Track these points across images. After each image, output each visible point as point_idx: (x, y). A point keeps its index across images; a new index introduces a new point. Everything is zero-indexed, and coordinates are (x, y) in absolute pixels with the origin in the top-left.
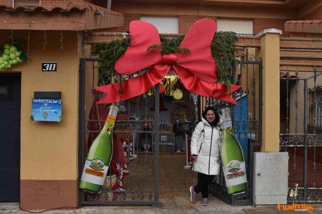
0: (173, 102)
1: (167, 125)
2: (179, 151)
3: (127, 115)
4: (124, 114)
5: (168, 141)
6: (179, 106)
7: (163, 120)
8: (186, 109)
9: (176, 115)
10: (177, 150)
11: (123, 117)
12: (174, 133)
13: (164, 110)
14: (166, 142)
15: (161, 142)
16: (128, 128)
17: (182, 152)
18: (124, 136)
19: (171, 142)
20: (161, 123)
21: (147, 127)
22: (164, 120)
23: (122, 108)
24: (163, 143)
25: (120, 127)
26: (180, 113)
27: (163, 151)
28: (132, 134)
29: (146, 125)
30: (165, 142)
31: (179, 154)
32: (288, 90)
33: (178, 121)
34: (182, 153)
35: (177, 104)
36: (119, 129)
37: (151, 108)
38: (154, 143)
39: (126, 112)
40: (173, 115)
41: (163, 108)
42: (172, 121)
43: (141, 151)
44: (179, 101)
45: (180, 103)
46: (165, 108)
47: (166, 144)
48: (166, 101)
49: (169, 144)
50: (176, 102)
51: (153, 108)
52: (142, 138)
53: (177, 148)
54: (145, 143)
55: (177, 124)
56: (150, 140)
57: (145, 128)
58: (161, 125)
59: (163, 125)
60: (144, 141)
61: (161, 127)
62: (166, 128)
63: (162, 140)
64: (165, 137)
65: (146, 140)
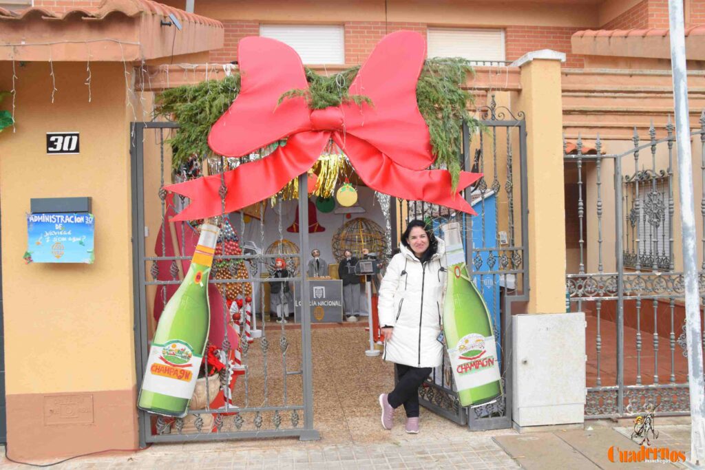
0: (336, 212)
1: (324, 263)
2: (352, 319)
3: (237, 244)
4: (231, 243)
5: (329, 298)
6: (350, 220)
7: (315, 251)
8: (365, 227)
9: (343, 240)
10: (349, 316)
11: (228, 249)
12: (341, 279)
13: (317, 231)
14: (324, 300)
15: (314, 300)
16: (240, 273)
17: (359, 320)
18: (233, 291)
19: (334, 300)
20: (312, 258)
21: (281, 269)
22: (319, 252)
23: (227, 229)
24: (317, 304)
25: (224, 271)
26: (352, 236)
27: (319, 319)
28: (249, 285)
29: (280, 264)
30: (322, 299)
31: (353, 324)
32: (582, 181)
33: (348, 253)
34: (360, 322)
35: (345, 215)
36: (221, 274)
37: (289, 226)
38: (298, 304)
39: (235, 237)
40: (337, 241)
41: (315, 226)
42: (336, 253)
43: (269, 321)
44: (350, 210)
45: (351, 215)
46: (319, 225)
47: (324, 304)
48: (322, 211)
49: (330, 303)
50: (343, 213)
51: (294, 226)
52: (272, 292)
53: (348, 311)
54: (279, 304)
55: (347, 260)
56: (290, 298)
57: (278, 272)
58: (312, 263)
59: (318, 263)
60: (277, 299)
61: (312, 268)
62: (322, 269)
63: (316, 296)
64: (322, 289)
65: (281, 296)
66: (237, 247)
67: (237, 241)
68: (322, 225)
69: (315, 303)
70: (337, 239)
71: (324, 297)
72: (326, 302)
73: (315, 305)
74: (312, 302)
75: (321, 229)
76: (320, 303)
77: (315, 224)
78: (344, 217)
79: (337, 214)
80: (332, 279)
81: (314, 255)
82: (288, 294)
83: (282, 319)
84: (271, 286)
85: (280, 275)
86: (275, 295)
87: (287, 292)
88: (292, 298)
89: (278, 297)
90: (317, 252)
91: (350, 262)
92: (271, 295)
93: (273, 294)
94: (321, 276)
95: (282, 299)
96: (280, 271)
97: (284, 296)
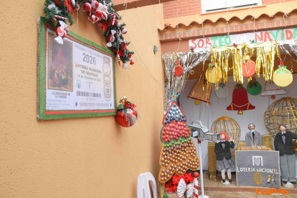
0: (263, 94)
2: (290, 186)
3: (185, 124)
4: (179, 123)
5: (266, 166)
6: (274, 100)
7: (252, 125)
10: (286, 182)
11: (176, 129)
12: (276, 150)
13: (249, 109)
14: (262, 167)
15: (254, 167)
16: (188, 150)
17: (295, 187)
18: (181, 167)
19: (271, 168)
21: (224, 141)
22: (254, 126)
23: (174, 110)
24: (256, 170)
25: (172, 150)
26: (284, 112)
27: (258, 183)
28: (197, 160)
29: (223, 136)
30: (260, 166)
33: (283, 128)
35: (270, 97)
36: (169, 152)
37: (228, 105)
38: (239, 170)
39: (183, 118)
40: (269, 117)
41: (247, 105)
42: (268, 126)
43: (216, 180)
44: (274, 93)
45: (275, 96)
46: (250, 105)
47: (262, 171)
48: (252, 94)
49: (268, 171)
50: (268, 95)
51: (232, 106)
52: (217, 159)
53: (284, 178)
54: (223, 169)
55: (282, 134)
56: (233, 164)
57: (222, 143)
58: (248, 135)
59: (253, 134)
60: (221, 164)
61: (248, 138)
62: (257, 140)
63: (255, 164)
64: (260, 158)
65: (225, 163)
66: (185, 127)
67: (185, 121)
68: (252, 105)
69: (254, 170)
70: (268, 115)
71: (262, 165)
72: (264, 169)
73: (254, 171)
74: (251, 169)
75: (252, 107)
76: (259, 170)
77: (247, 104)
78: (269, 98)
79: (264, 96)
80: (268, 150)
81: (250, 128)
82: (231, 161)
83: (226, 181)
84: (217, 154)
85: (223, 145)
86: (220, 161)
87: (229, 159)
88: (234, 164)
89: (222, 163)
90: (253, 126)
91: (285, 136)
92: (217, 161)
93: (218, 161)
94: (258, 146)
95: (225, 164)
96: (223, 142)
97: (227, 162)
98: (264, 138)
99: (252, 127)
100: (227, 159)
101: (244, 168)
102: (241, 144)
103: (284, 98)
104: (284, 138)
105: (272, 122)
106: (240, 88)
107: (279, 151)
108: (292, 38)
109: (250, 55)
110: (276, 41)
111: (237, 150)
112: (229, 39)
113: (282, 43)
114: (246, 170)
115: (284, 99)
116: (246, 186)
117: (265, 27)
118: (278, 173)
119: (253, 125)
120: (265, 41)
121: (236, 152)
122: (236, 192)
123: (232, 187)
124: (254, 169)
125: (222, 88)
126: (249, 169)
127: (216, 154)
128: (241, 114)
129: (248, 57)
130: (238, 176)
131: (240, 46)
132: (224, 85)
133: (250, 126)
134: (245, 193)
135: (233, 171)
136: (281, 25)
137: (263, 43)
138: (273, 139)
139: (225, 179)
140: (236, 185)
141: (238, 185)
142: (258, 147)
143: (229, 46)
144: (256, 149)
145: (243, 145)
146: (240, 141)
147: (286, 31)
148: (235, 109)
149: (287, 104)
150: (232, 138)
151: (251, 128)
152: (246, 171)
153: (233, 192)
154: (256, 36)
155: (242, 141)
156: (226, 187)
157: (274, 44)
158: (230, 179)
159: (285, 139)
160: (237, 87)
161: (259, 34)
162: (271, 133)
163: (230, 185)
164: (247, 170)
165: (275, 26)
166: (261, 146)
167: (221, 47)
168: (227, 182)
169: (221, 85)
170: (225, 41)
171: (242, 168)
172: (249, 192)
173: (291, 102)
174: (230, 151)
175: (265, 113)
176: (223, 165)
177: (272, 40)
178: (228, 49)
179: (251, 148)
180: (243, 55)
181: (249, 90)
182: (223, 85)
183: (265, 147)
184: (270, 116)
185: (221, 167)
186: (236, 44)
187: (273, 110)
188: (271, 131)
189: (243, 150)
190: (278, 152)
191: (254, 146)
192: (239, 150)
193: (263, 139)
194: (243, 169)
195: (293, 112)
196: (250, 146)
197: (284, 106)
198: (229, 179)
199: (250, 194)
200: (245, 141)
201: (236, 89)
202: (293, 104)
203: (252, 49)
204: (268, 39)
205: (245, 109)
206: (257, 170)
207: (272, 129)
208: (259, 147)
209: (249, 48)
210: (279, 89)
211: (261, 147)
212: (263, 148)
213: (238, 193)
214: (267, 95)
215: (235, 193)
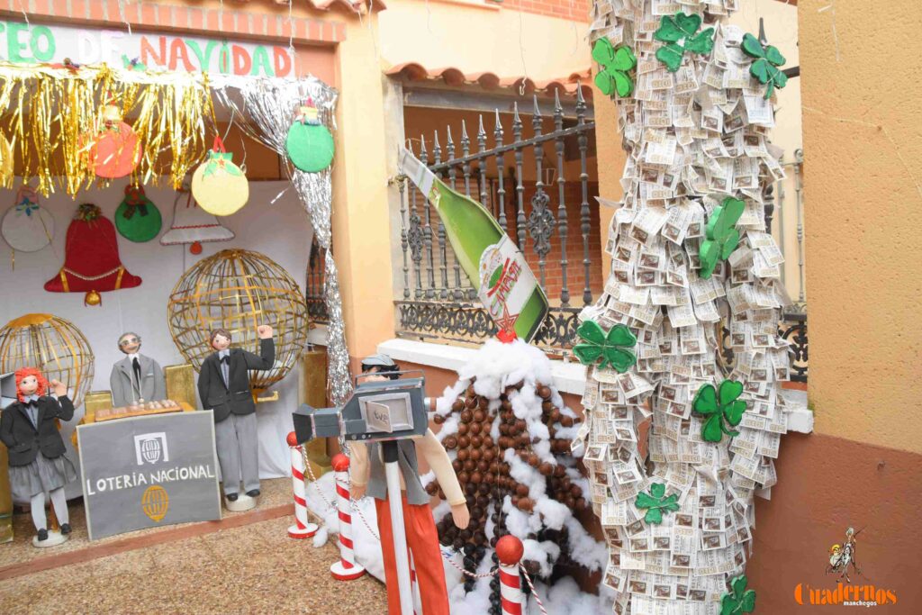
0: (166, 240)
1: (153, 366)
2: (244, 502)
5: (180, 460)
6: (198, 259)
7: (129, 338)
9: (201, 304)
10: (233, 497)
12: (205, 408)
13: (123, 286)
14: (166, 466)
15: (141, 469)
17: (258, 503)
19: (194, 462)
20: (121, 356)
21: (35, 398)
22: (137, 339)
24: (148, 479)
26: (226, 294)
27: (157, 518)
29: (30, 383)
30: (161, 465)
31: (249, 518)
33: (221, 340)
35: (188, 247)
37: (51, 276)
38: (93, 487)
40: (184, 310)
41: (117, 273)
42: (181, 339)
43: (11, 539)
44: (197, 236)
45: (203, 245)
46: (126, 272)
47: (168, 478)
48: (131, 239)
49: (184, 473)
50: (182, 241)
51: (63, 278)
52: (12, 465)
53: (230, 486)
54: (36, 495)
55: (221, 358)
56: (70, 473)
57: (27, 406)
58: (120, 369)
59: (136, 366)
60: (29, 478)
61: (121, 379)
62: (150, 382)
63: (143, 459)
64: (159, 439)
65: (41, 473)
68: (134, 272)
69: (142, 478)
70: (182, 304)
71: (166, 459)
72: (172, 470)
73: (142, 482)
74: (134, 477)
75: (132, 281)
76: (156, 476)
77: (116, 270)
78: (184, 251)
79: (168, 244)
80: (182, 411)
81: (125, 349)
82: (62, 462)
83: (50, 534)
84: (9, 447)
85: (33, 414)
86: (24, 472)
87: (57, 457)
88: (75, 472)
89: (32, 477)
90: (134, 340)
91: (228, 363)
92: (10, 472)
93: (17, 470)
94: (151, 403)
95: (43, 479)
96: (32, 402)
97: (51, 470)
98: (169, 376)
99: (131, 344)
100: (50, 458)
101: (110, 480)
102: (99, 401)
103: (225, 251)
104: (225, 369)
105: (191, 324)
106: (92, 218)
107: (212, 411)
108: (251, 72)
109: (122, 108)
110: (206, 73)
111: (84, 423)
112: (49, 39)
113: (220, 82)
114: (118, 482)
115: (227, 254)
116: (121, 535)
117: (174, 23)
118: (212, 476)
119: (133, 337)
120: (173, 66)
121: (80, 429)
122: (87, 564)
123: (73, 550)
124: (141, 475)
125: (25, 215)
126: (127, 478)
127: (6, 448)
128: (94, 303)
129: (114, 114)
130: (90, 510)
131: (87, 70)
132: (36, 205)
133: (126, 342)
134: (118, 559)
135: (73, 496)
136: (221, 28)
137: (165, 72)
138: (196, 376)
139: (45, 528)
140: (88, 538)
141: (94, 539)
142: (152, 407)
143: (47, 65)
144: (146, 412)
145: (105, 405)
146: (95, 393)
147: (235, 49)
148: (76, 286)
149: (234, 269)
150: (63, 384)
151: (128, 346)
152: (118, 487)
153: (79, 565)
154: (146, 48)
155: (101, 392)
156: (50, 553)
157: (198, 82)
158: (65, 525)
159: (228, 374)
160: (82, 215)
161: (154, 41)
162: (190, 359)
163: (66, 544)
164: (120, 485)
165: (205, 26)
166: (160, 401)
167: (17, 64)
168: (55, 538)
169: (23, 204)
170: (34, 45)
171: (102, 480)
172: (132, 549)
173: (243, 263)
174: (60, 430)
175: (171, 297)
176: (34, 480)
177: (194, 69)
178: (43, 74)
179: (129, 411)
180: (97, 101)
181: (122, 225)
182: (31, 206)
183: (173, 404)
184: (186, 306)
185: (30, 491)
186: (74, 61)
187: (196, 286)
188: (191, 350)
189: (104, 419)
190: (210, 414)
191: (140, 403)
192: (90, 422)
193: (165, 377)
194: (108, 483)
195: (248, 292)
196: (128, 404)
197: (225, 274)
198: (61, 524)
199: (133, 559)
200: (108, 392)
201: (78, 220)
202: (251, 269)
203: (129, 88)
204: (180, 63)
205: (108, 285)
206: (152, 476)
207: (193, 347)
208: (155, 406)
209: (119, 82)
210: (213, 225)
211: (159, 406)
212: (167, 405)
213: (94, 562)
214: (180, 244)
215: (83, 566)
